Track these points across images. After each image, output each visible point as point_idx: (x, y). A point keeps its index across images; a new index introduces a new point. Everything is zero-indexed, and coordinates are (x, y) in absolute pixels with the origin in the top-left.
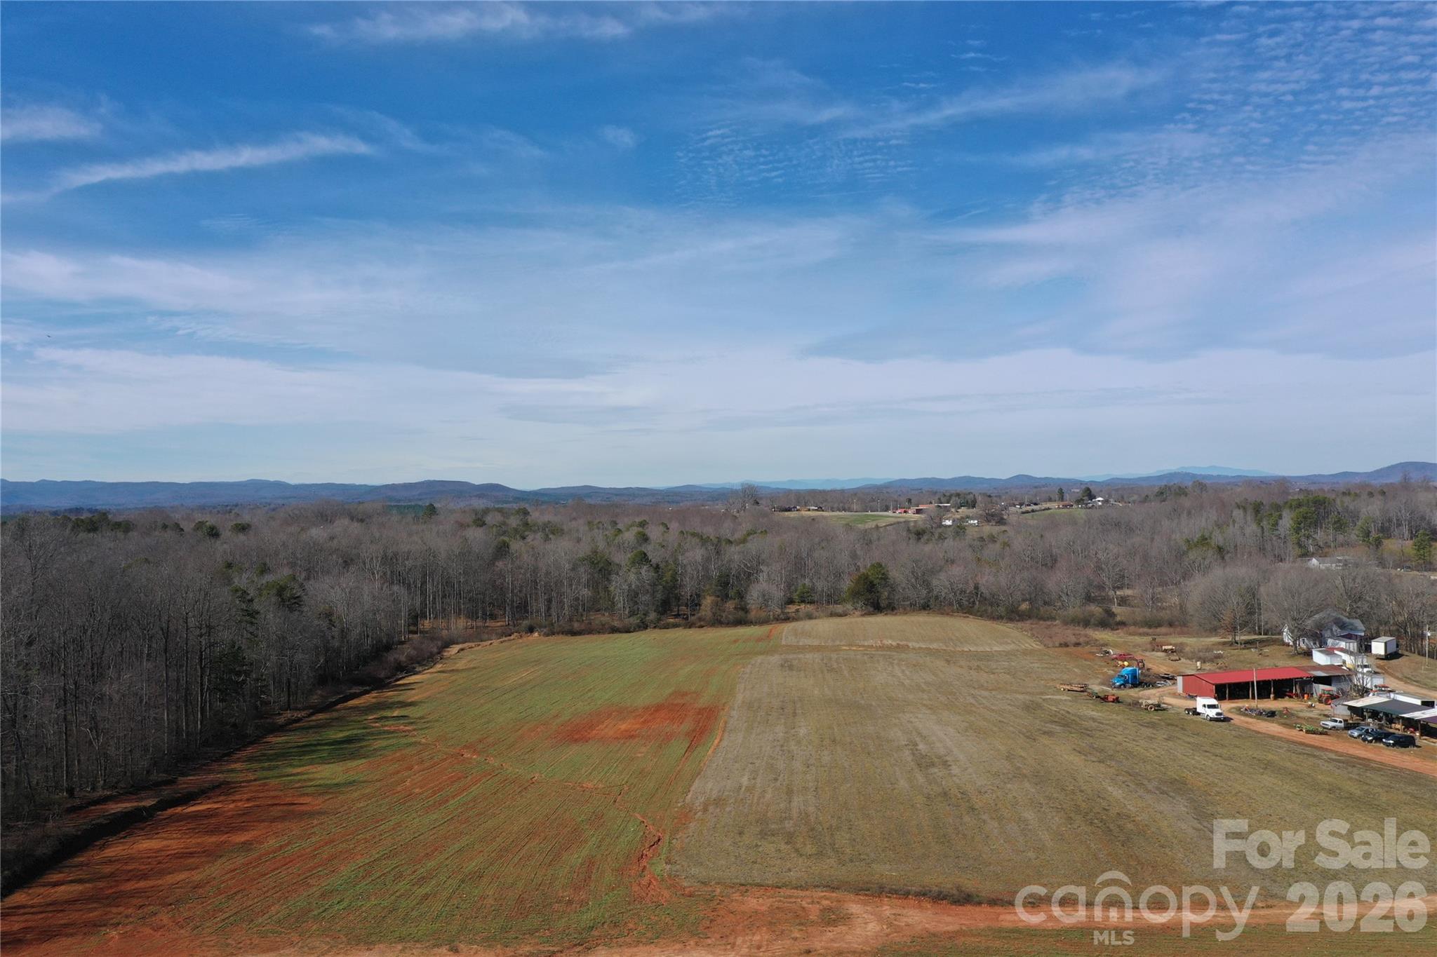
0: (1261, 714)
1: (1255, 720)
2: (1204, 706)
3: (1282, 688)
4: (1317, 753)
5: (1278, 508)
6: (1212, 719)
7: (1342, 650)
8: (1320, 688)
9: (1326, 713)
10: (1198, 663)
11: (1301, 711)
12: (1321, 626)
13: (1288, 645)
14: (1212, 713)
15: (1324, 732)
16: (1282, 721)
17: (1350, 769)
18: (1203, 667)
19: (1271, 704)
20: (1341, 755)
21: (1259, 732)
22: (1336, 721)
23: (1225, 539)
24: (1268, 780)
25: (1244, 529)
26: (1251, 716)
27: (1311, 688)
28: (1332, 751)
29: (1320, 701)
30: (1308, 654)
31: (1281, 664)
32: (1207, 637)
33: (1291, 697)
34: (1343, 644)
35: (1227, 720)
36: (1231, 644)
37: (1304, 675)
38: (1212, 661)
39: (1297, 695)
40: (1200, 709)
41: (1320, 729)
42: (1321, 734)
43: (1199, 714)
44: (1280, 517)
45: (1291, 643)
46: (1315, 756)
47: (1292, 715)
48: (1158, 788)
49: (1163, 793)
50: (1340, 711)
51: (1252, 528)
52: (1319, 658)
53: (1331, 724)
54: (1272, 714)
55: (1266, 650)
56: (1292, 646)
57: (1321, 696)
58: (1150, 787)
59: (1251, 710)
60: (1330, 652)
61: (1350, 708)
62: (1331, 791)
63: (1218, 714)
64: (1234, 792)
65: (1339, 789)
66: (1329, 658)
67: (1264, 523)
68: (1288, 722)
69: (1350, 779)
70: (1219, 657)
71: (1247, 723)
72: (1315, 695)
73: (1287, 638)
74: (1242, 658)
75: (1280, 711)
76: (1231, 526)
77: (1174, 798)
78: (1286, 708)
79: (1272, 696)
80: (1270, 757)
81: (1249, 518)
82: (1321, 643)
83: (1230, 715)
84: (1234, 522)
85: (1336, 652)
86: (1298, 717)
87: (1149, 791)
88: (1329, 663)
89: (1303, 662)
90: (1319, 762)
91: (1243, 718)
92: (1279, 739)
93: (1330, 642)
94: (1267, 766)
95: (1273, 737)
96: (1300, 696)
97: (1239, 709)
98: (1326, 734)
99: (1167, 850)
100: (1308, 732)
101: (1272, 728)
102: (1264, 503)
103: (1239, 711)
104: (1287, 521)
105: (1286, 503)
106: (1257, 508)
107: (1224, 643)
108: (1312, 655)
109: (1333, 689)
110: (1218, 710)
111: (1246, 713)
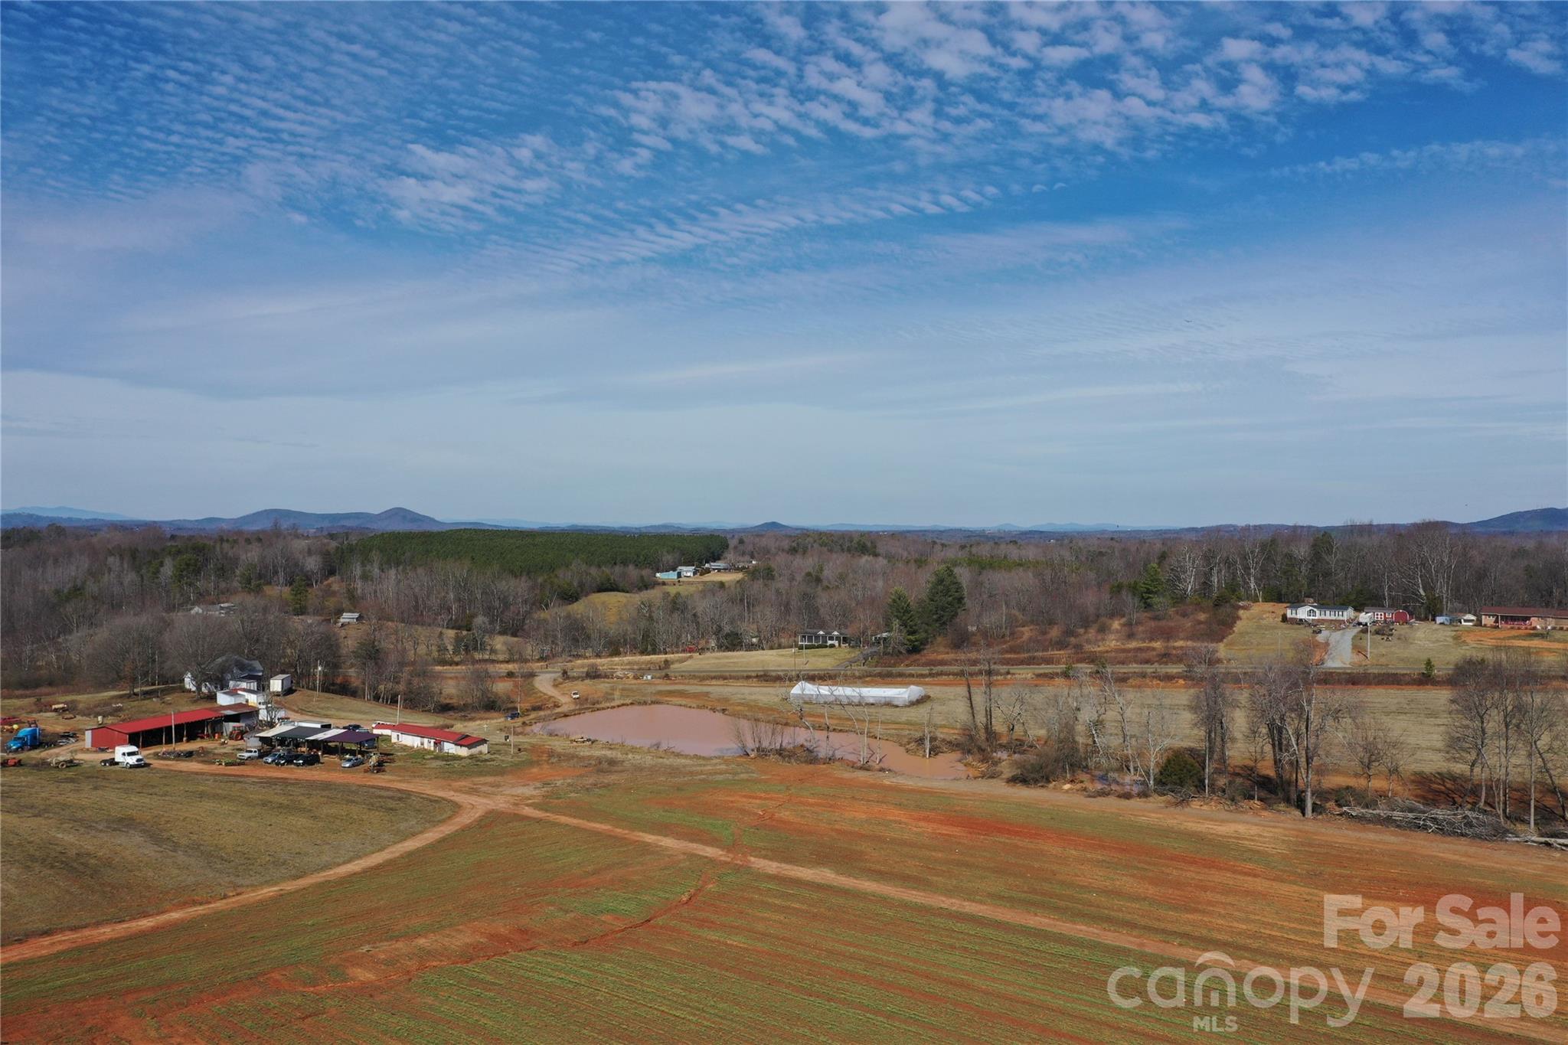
0: (179, 756)
1: (174, 762)
2: (124, 754)
3: (193, 730)
4: (240, 779)
5: (155, 555)
6: (132, 767)
7: (244, 690)
8: (230, 726)
9: (239, 747)
10: (100, 718)
11: (215, 749)
12: (224, 670)
13: (189, 691)
14: (132, 760)
15: (242, 763)
16: (201, 759)
17: (274, 787)
18: (105, 722)
19: (185, 746)
20: (262, 778)
21: (181, 772)
22: (251, 752)
23: (100, 589)
24: (208, 805)
25: (122, 577)
26: (169, 759)
27: (222, 727)
28: (253, 777)
29: (231, 738)
30: (212, 697)
31: (185, 709)
32: (98, 692)
33: (202, 738)
34: (244, 685)
35: (147, 765)
36: (129, 696)
37: (213, 715)
38: (111, 714)
39: (208, 736)
40: (118, 758)
41: (238, 761)
42: (239, 764)
43: (117, 763)
44: (162, 564)
45: (194, 689)
46: (240, 782)
47: (208, 753)
48: (108, 827)
49: (115, 830)
50: (253, 743)
51: (130, 577)
52: (223, 699)
53: (247, 755)
54: (189, 755)
55: (168, 698)
56: (194, 692)
57: (231, 733)
58: (100, 828)
59: (169, 753)
60: (233, 693)
61: (262, 739)
62: (264, 805)
63: (138, 760)
64: (182, 818)
65: (271, 802)
66: (233, 698)
67: (143, 571)
68: (206, 759)
69: (276, 794)
70: (119, 709)
71: (167, 765)
72: (225, 734)
73: (189, 683)
74: (144, 709)
75: (197, 751)
76: (106, 575)
77: (127, 832)
78: (202, 748)
79: (185, 739)
80: (201, 788)
81: (126, 566)
82: (223, 686)
83: (147, 761)
84: (110, 570)
85: (239, 692)
86: (214, 754)
87: (101, 831)
88: (233, 703)
89: (208, 705)
90: (246, 785)
91: (162, 762)
92: (203, 774)
93: (232, 684)
94: (202, 795)
95: (197, 773)
96: (212, 736)
97: (156, 755)
98: (243, 764)
99: (137, 873)
100: (227, 764)
101: (193, 766)
102: (139, 549)
103: (156, 756)
104: (168, 569)
105: (163, 550)
106: (134, 554)
107: (121, 697)
108: (216, 699)
109: (242, 724)
110: (139, 757)
111: (164, 757)
